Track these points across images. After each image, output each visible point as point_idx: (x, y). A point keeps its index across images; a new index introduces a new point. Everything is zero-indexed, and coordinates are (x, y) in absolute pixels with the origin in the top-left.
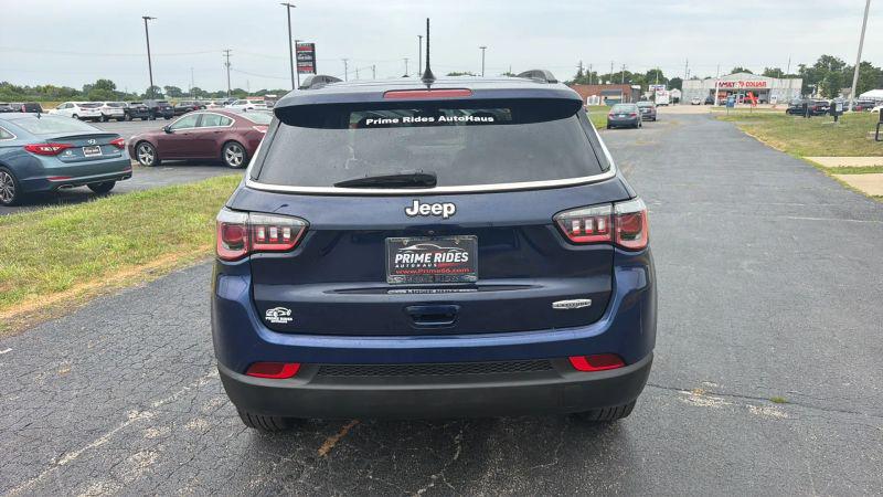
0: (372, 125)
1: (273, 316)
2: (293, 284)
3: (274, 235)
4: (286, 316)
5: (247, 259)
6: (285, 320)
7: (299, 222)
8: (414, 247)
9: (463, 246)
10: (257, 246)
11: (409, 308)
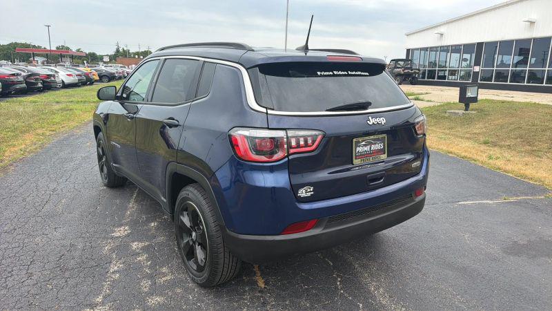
0: (321, 76)
1: (303, 193)
2: (313, 171)
3: (302, 143)
4: (311, 191)
5: (287, 159)
6: (309, 194)
7: (317, 133)
8: (364, 143)
9: (382, 140)
10: (292, 151)
11: (368, 176)
